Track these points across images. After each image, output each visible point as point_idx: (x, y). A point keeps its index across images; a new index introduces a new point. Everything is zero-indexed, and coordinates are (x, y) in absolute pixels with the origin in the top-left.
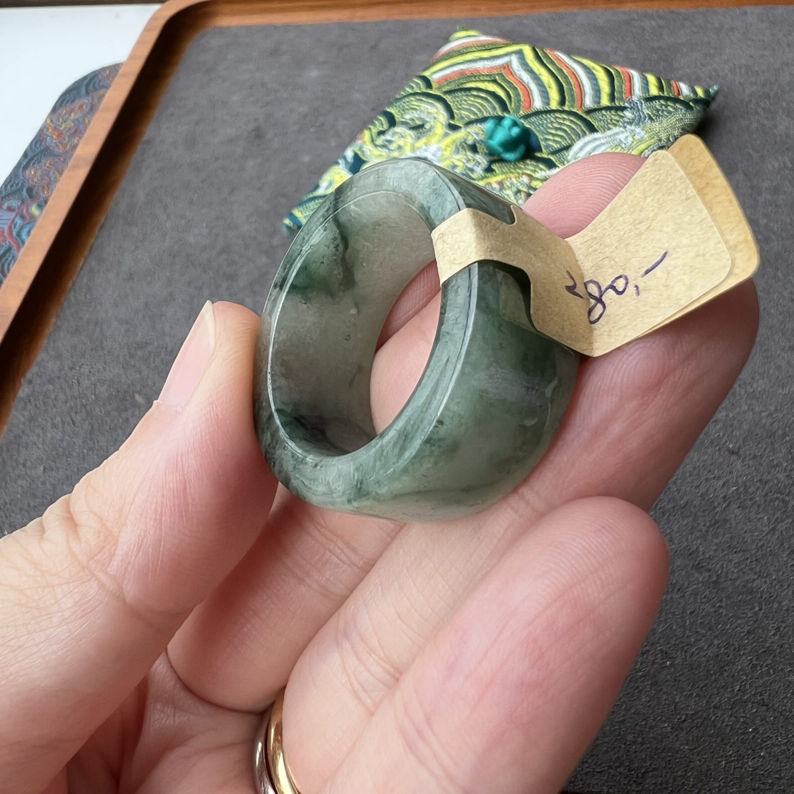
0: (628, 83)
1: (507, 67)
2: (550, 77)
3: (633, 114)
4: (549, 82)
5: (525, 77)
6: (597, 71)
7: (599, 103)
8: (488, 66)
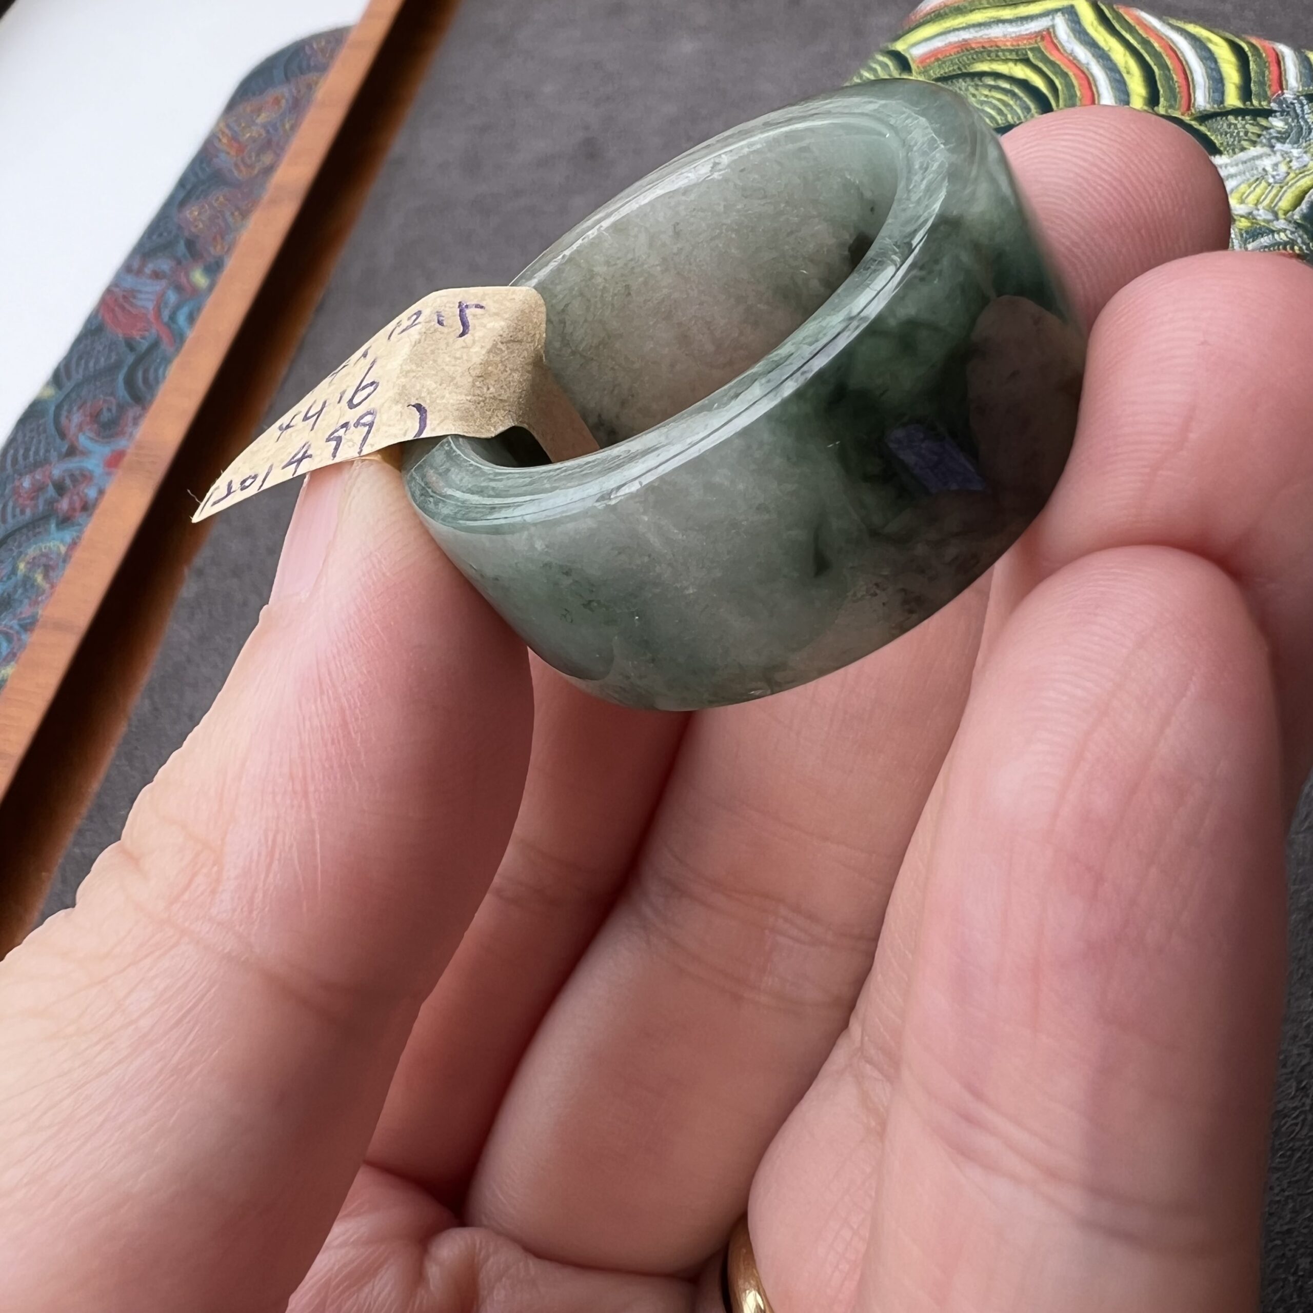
0: (1274, 68)
1: (1048, 35)
2: (1128, 54)
3: (1287, 123)
4: (1126, 62)
5: (1083, 54)
6: (1216, 44)
7: (1222, 102)
8: (1013, 35)
